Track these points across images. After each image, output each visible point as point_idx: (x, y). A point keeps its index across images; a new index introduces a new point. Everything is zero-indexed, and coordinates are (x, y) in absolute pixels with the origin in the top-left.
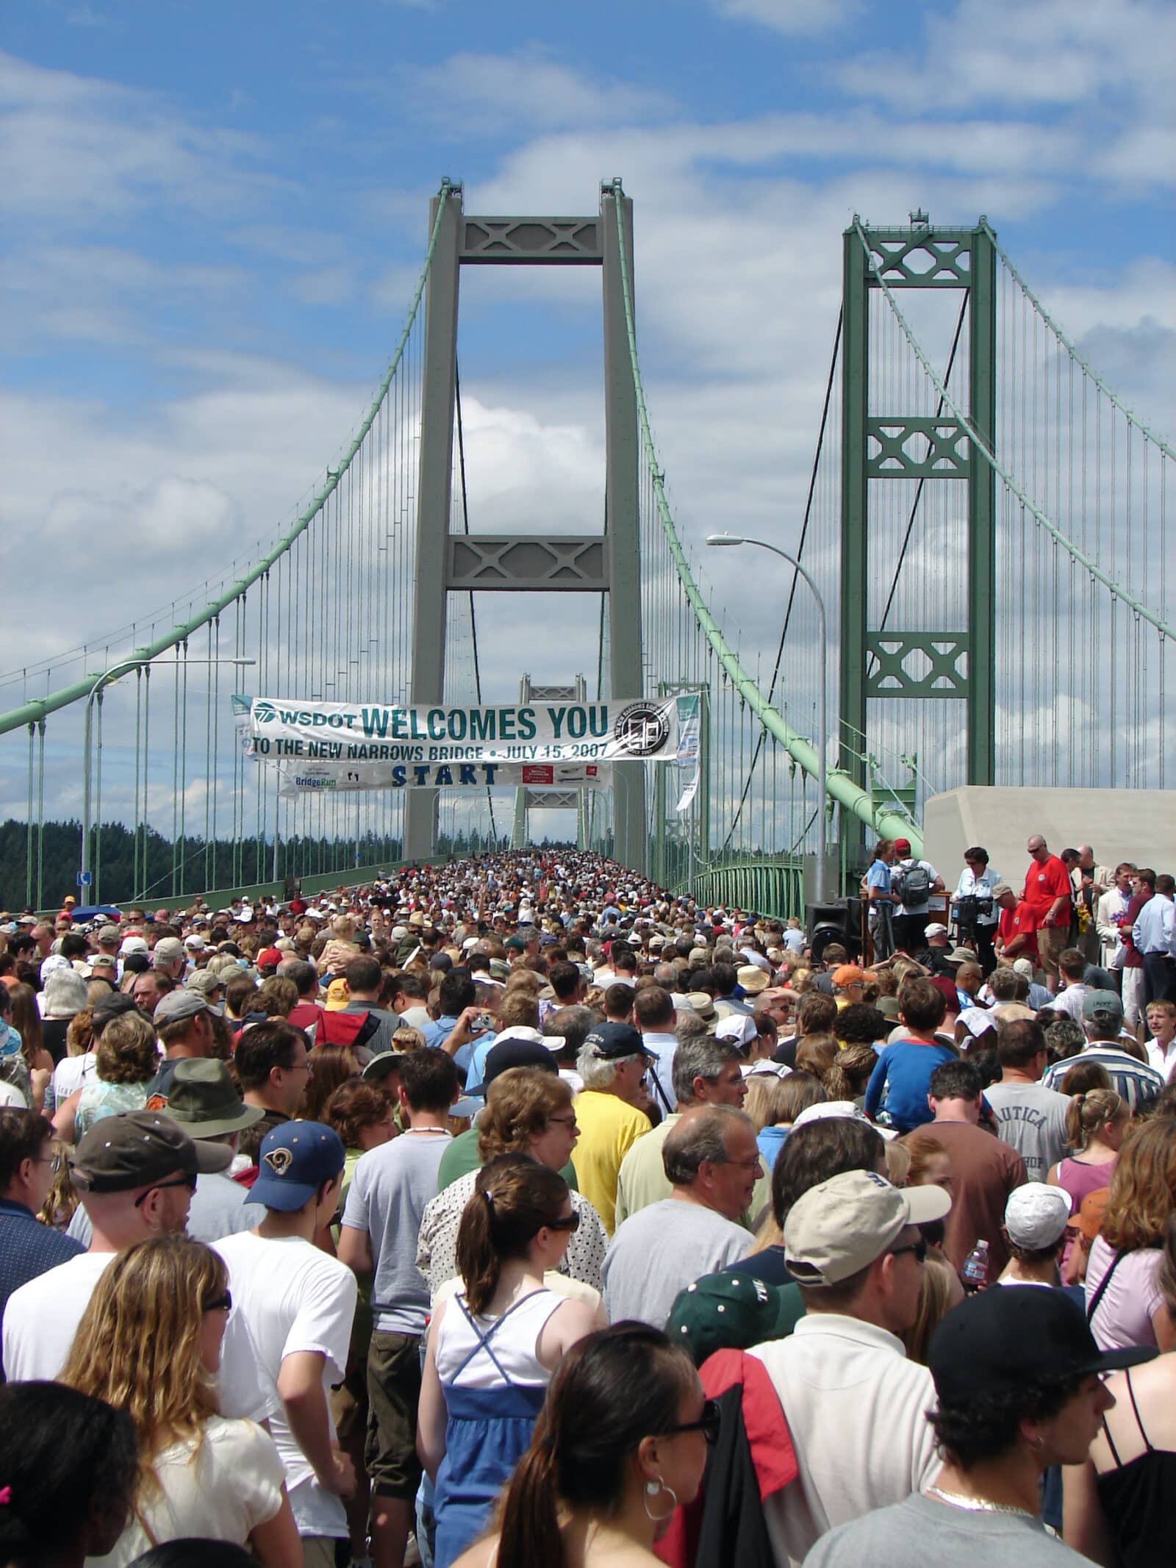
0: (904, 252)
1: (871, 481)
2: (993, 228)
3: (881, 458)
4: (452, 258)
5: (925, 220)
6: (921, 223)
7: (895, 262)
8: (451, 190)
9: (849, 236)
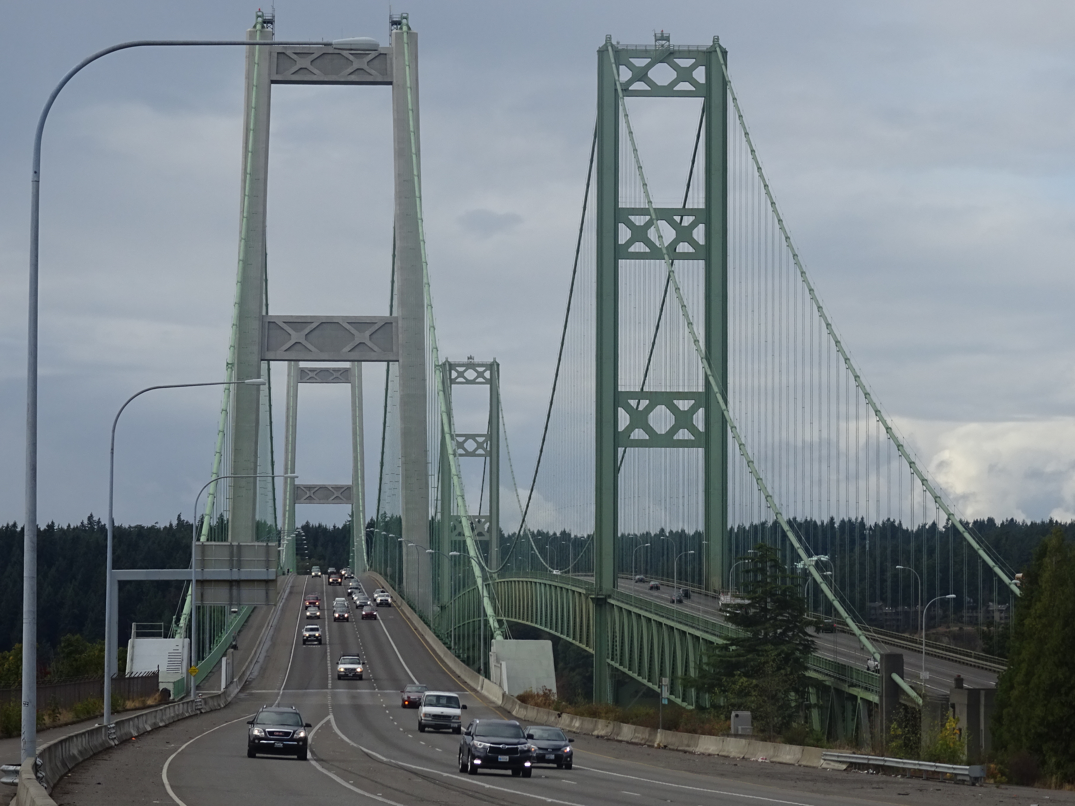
0: (649, 66)
1: (621, 262)
2: (724, 46)
3: (630, 242)
4: (267, 81)
5: (668, 39)
6: (664, 42)
7: (641, 75)
8: (265, 22)
9: (602, 53)
